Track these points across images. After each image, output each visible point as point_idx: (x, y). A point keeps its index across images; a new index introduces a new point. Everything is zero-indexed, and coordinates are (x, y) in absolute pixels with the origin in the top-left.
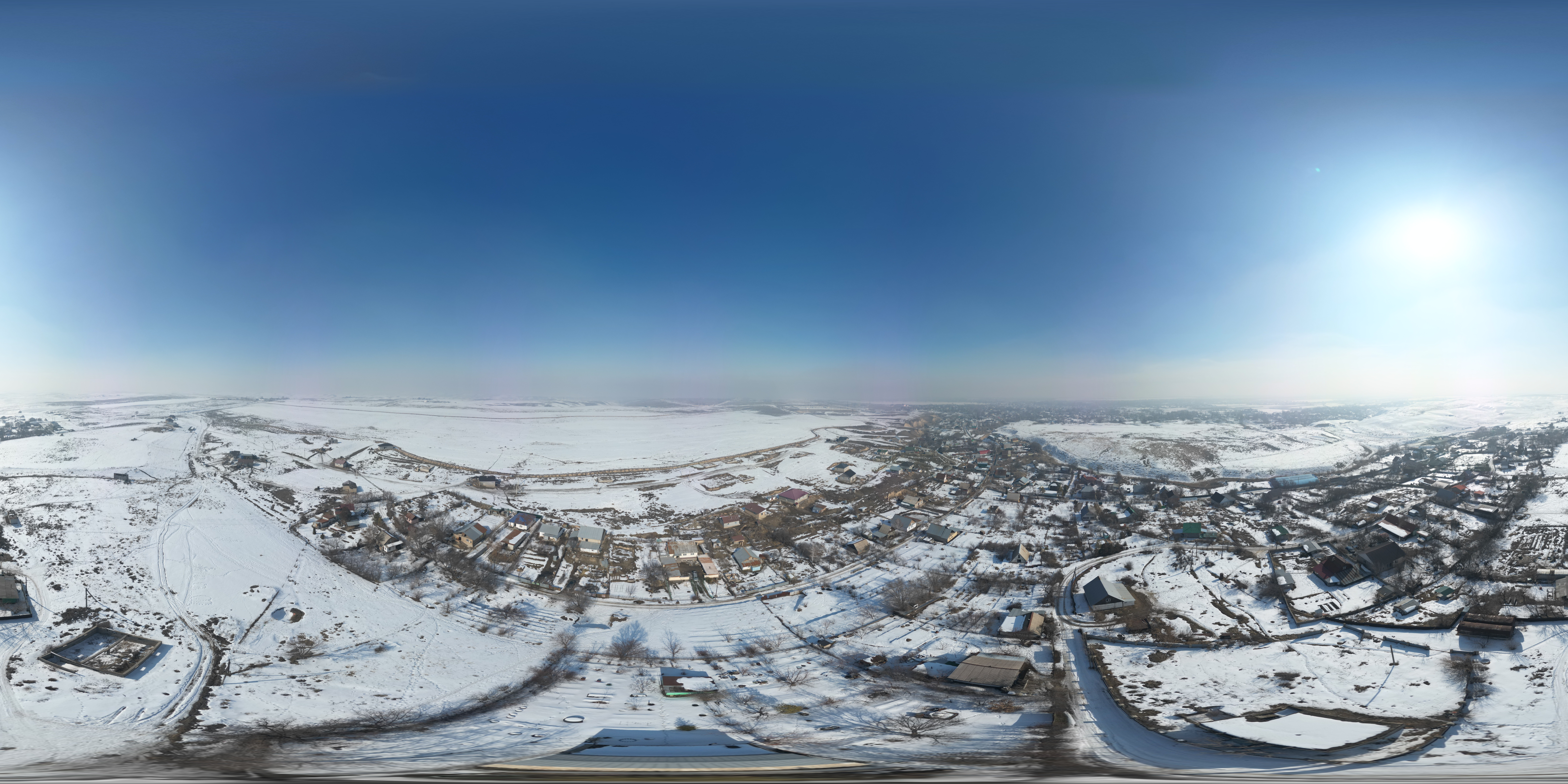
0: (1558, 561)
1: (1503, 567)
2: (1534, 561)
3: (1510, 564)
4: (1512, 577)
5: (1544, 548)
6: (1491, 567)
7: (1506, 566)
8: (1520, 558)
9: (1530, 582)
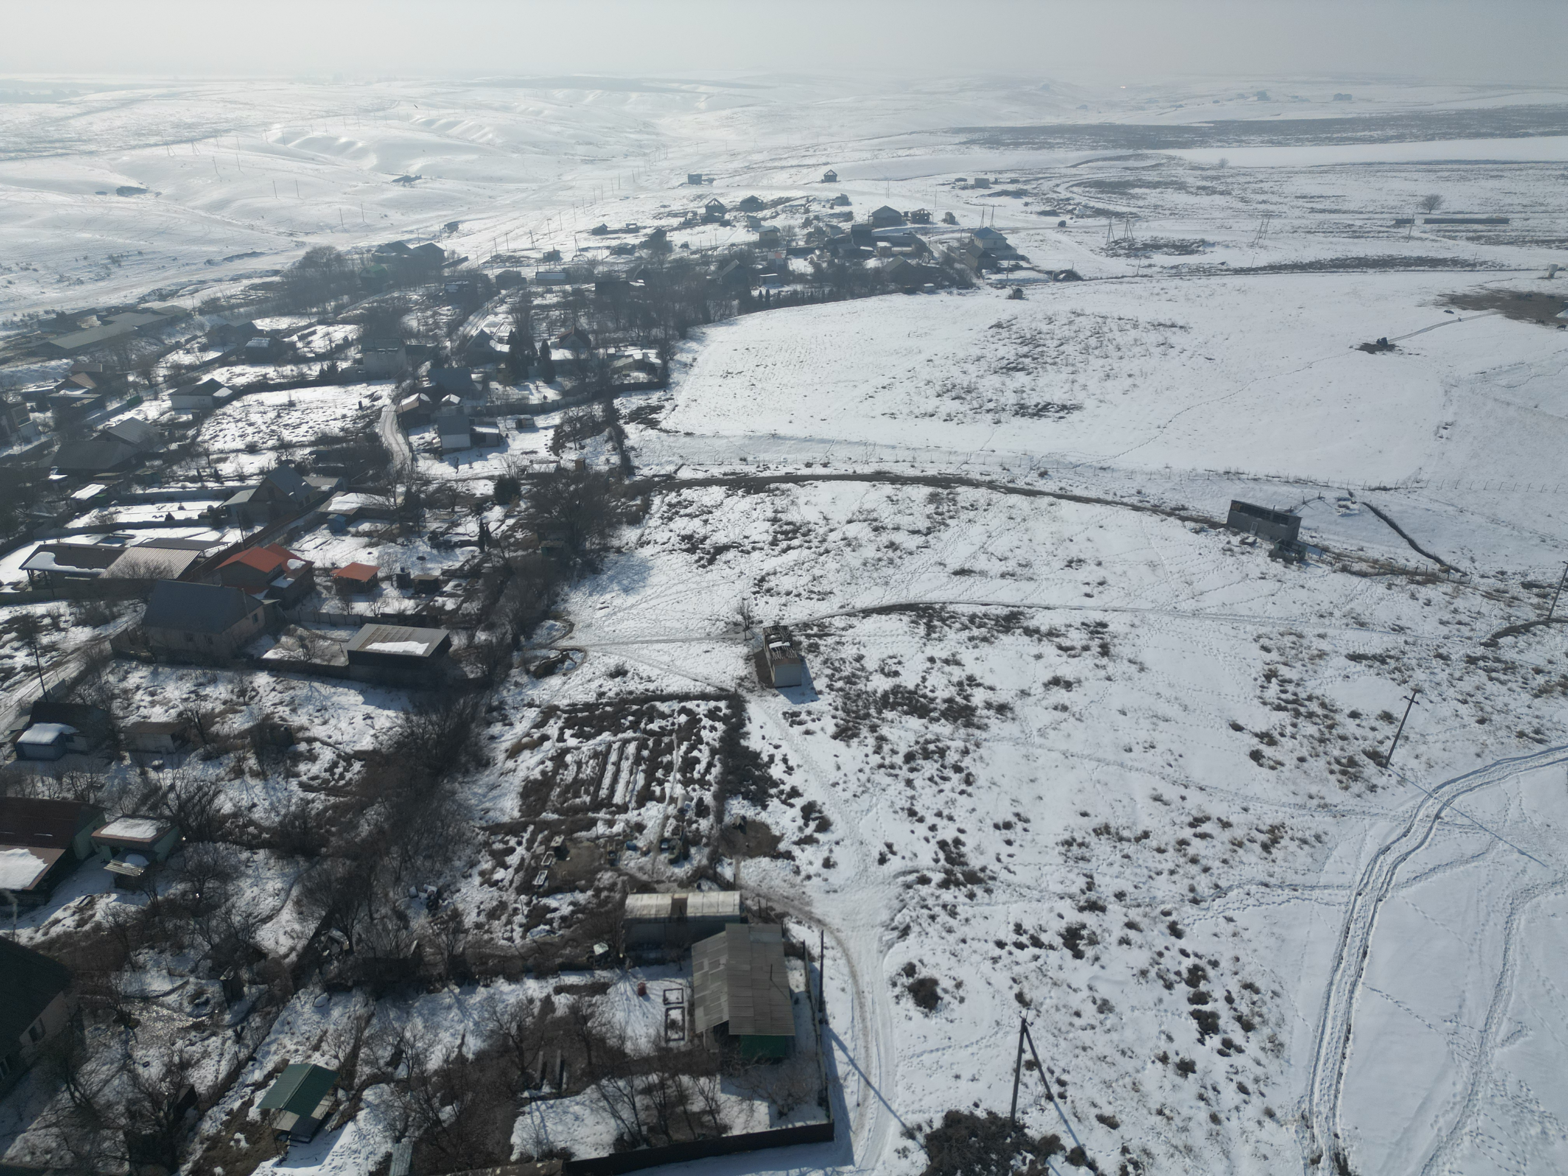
0: (699, 857)
1: (502, 905)
2: (613, 864)
3: (526, 888)
4: (540, 948)
5: (645, 797)
6: (456, 916)
7: (509, 896)
8: (560, 853)
9: (604, 962)
